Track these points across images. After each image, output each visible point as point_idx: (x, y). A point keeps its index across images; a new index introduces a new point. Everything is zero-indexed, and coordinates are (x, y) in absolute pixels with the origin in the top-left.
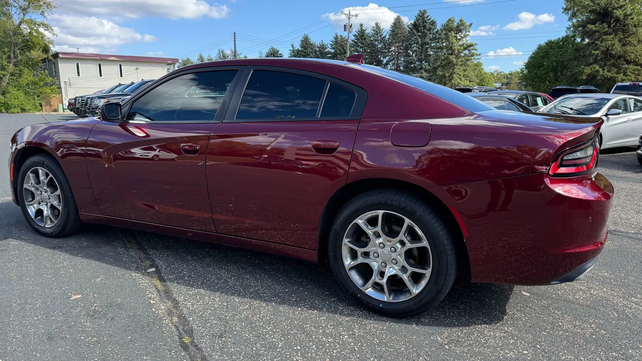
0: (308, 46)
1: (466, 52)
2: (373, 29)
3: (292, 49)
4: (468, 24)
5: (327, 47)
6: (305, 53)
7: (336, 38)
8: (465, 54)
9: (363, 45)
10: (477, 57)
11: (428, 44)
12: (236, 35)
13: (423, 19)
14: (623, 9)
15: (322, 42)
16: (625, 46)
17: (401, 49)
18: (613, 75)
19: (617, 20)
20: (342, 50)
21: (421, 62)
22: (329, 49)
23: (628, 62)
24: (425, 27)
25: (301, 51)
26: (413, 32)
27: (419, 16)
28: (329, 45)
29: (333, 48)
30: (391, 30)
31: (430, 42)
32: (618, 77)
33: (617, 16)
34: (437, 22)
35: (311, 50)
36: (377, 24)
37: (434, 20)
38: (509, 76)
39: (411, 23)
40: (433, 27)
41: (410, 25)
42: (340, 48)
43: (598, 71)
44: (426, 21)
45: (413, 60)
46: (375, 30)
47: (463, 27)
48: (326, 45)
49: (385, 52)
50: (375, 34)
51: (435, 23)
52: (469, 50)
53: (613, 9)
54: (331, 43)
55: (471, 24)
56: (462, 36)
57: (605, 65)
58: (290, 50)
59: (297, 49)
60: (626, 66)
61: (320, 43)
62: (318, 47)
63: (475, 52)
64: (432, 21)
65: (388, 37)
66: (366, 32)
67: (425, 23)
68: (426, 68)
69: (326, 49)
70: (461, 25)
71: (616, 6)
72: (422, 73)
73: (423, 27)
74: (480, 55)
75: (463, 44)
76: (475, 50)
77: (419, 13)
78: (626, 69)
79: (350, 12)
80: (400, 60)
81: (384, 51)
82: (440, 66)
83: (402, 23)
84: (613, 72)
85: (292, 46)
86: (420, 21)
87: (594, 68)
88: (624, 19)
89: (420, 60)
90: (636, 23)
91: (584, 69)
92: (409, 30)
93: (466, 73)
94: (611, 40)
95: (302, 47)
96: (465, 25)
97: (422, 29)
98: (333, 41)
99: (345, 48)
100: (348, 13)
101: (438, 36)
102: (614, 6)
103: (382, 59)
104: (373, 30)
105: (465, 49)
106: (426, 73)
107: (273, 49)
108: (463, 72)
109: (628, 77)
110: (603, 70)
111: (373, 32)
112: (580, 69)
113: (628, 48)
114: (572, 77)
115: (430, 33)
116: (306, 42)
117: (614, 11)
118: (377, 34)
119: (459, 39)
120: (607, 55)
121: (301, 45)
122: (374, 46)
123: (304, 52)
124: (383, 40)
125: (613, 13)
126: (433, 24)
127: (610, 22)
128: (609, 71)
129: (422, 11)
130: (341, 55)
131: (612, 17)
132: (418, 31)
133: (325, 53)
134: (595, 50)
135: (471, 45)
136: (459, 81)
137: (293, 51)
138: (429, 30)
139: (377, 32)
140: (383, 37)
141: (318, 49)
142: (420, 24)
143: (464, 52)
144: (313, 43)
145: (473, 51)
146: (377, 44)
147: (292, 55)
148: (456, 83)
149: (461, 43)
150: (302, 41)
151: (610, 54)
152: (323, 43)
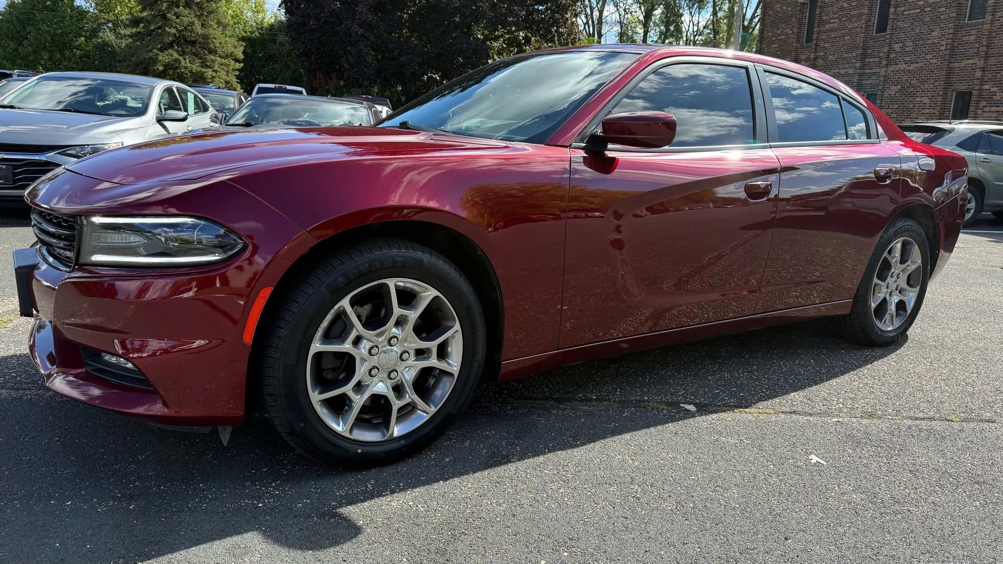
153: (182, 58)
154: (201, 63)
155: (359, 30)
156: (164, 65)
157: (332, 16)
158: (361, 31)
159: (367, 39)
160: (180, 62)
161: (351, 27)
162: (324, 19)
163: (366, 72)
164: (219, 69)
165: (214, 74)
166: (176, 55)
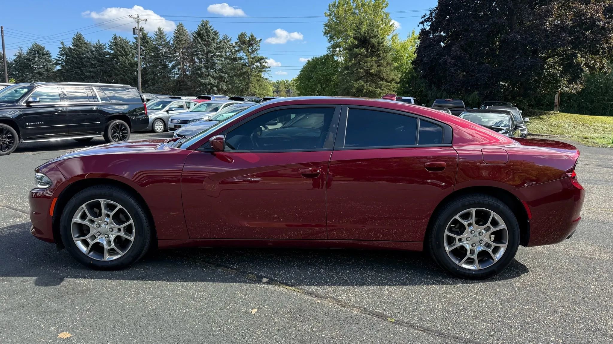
0: (82, 45)
1: (258, 64)
2: (156, 33)
3: (62, 46)
4: (258, 39)
5: (105, 47)
6: (79, 52)
7: (115, 39)
8: (257, 66)
9: (146, 48)
10: (267, 69)
11: (213, 53)
12: (4, 29)
13: (207, 29)
14: (376, 38)
15: (99, 42)
16: (380, 67)
17: (185, 55)
18: (373, 89)
19: (373, 46)
20: (123, 51)
21: (207, 69)
22: (108, 50)
23: (382, 79)
24: (208, 36)
25: (74, 50)
26: (198, 40)
27: (202, 25)
28: (107, 45)
29: (112, 49)
30: (174, 36)
31: (215, 51)
32: (377, 91)
33: (373, 43)
34: (219, 33)
35: (86, 50)
36: (159, 29)
37: (216, 31)
38: (277, 85)
39: (195, 32)
40: (216, 37)
41: (193, 33)
42: (121, 50)
43: (363, 86)
44: (209, 30)
45: (200, 66)
46: (158, 35)
47: (253, 42)
48: (103, 45)
49: (169, 57)
50: (158, 38)
51: (217, 33)
52: (260, 63)
53: (370, 38)
54: (110, 44)
55: (261, 40)
56: (253, 49)
57: (367, 81)
58: (60, 48)
59: (68, 47)
60: (381, 82)
61: (96, 43)
62: (94, 47)
63: (266, 65)
64: (215, 32)
65: (172, 42)
66: (147, 36)
67: (209, 33)
68: (213, 75)
69: (104, 49)
70: (252, 40)
71: (372, 35)
72: (210, 79)
73: (207, 36)
74: (269, 67)
75: (255, 57)
76: (266, 63)
77: (202, 23)
78: (382, 85)
79: (138, 16)
80: (185, 66)
81: (169, 55)
82: (236, 76)
83: (185, 30)
84: (373, 87)
85: (62, 44)
86: (204, 30)
87: (360, 83)
88: (378, 46)
89: (207, 67)
90: (386, 50)
91: (354, 83)
92: (194, 37)
93: (259, 83)
94: (370, 62)
95: (74, 46)
96: (256, 40)
97: (206, 38)
98: (111, 42)
99: (126, 50)
100: (136, 16)
101: (221, 46)
102: (370, 35)
103: (167, 63)
104: (156, 35)
105: (257, 61)
106: (213, 79)
107: (36, 45)
108: (257, 82)
109: (383, 91)
110: (367, 85)
111: (156, 36)
112: (350, 84)
113: (382, 68)
114: (345, 90)
115: (214, 43)
116: (78, 40)
117: (371, 39)
118: (161, 39)
119: (251, 53)
120: (367, 73)
121: (73, 43)
122: (158, 50)
123: (77, 50)
124: (167, 45)
125: (370, 40)
126: (216, 35)
127: (368, 47)
128: (370, 86)
129: (205, 21)
130: (122, 57)
131: (369, 44)
132: (202, 40)
133: (103, 53)
134: (360, 69)
135: (262, 59)
136: (254, 90)
137: (64, 49)
138: (213, 39)
139: (160, 36)
140: (167, 43)
141: (94, 49)
142: (203, 33)
143: (256, 64)
144: (88, 43)
145: (264, 64)
146: (161, 48)
147: (63, 53)
148: (252, 91)
149: (252, 56)
150: (74, 39)
151: (369, 72)
152: (101, 43)
153: (365, 84)
154: (376, 86)
155: (451, 61)
156: (356, 89)
157: (437, 55)
158: (453, 61)
159: (457, 65)
160: (364, 87)
161: (447, 59)
162: (433, 57)
163: (455, 85)
164: (384, 89)
165: (381, 91)
166: (362, 83)
